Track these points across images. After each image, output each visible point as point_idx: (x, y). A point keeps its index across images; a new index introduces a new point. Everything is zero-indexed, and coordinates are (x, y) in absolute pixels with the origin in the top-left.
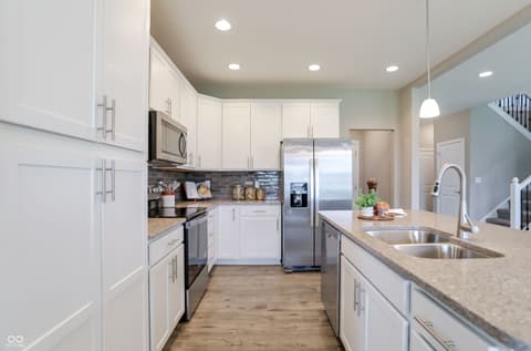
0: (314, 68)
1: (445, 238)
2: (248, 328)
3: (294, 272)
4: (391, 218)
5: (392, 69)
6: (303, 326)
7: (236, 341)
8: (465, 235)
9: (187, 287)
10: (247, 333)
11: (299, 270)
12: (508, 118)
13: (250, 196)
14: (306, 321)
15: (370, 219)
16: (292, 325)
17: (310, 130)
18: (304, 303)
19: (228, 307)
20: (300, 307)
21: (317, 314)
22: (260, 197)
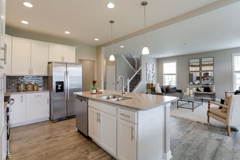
0: (67, 33)
1: (119, 96)
2: (47, 147)
3: (58, 121)
4: (101, 93)
5: (96, 39)
6: (71, 139)
7: (44, 153)
8: (124, 95)
9: (8, 139)
10: (47, 149)
11: (60, 120)
12: (126, 59)
13: (30, 89)
14: (71, 137)
15: (95, 94)
16: (66, 140)
17: (63, 58)
18: (68, 131)
19: (30, 144)
20: (66, 133)
21: (74, 133)
22: (35, 89)
